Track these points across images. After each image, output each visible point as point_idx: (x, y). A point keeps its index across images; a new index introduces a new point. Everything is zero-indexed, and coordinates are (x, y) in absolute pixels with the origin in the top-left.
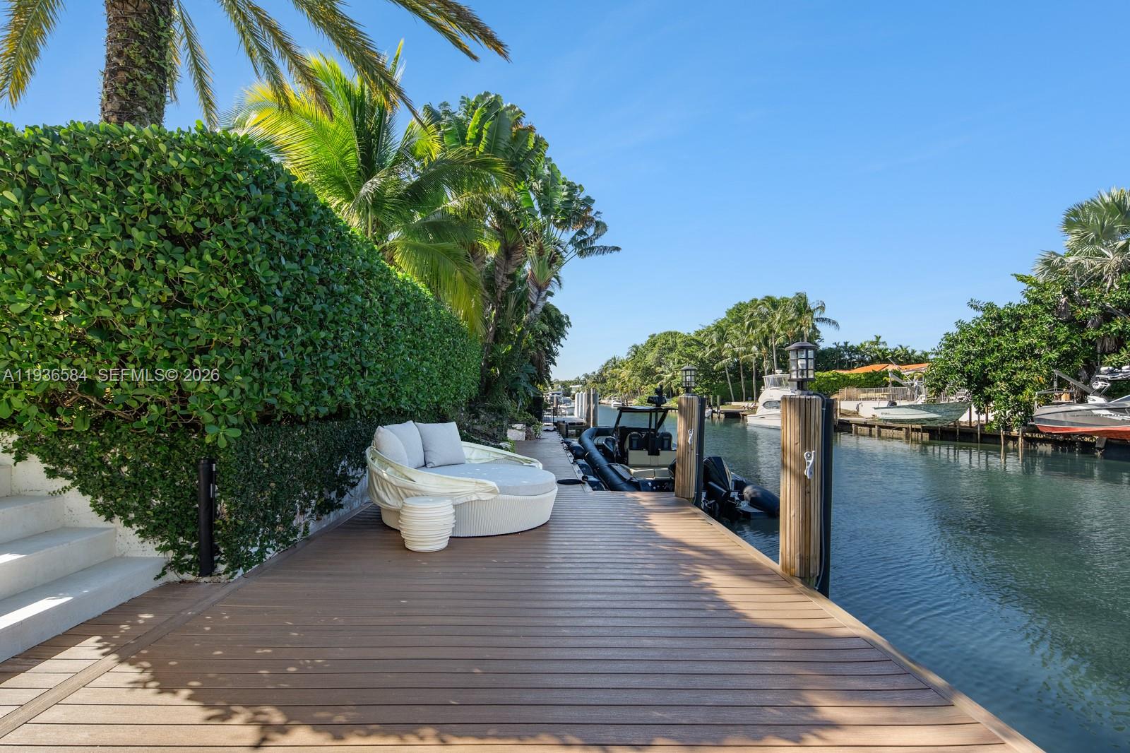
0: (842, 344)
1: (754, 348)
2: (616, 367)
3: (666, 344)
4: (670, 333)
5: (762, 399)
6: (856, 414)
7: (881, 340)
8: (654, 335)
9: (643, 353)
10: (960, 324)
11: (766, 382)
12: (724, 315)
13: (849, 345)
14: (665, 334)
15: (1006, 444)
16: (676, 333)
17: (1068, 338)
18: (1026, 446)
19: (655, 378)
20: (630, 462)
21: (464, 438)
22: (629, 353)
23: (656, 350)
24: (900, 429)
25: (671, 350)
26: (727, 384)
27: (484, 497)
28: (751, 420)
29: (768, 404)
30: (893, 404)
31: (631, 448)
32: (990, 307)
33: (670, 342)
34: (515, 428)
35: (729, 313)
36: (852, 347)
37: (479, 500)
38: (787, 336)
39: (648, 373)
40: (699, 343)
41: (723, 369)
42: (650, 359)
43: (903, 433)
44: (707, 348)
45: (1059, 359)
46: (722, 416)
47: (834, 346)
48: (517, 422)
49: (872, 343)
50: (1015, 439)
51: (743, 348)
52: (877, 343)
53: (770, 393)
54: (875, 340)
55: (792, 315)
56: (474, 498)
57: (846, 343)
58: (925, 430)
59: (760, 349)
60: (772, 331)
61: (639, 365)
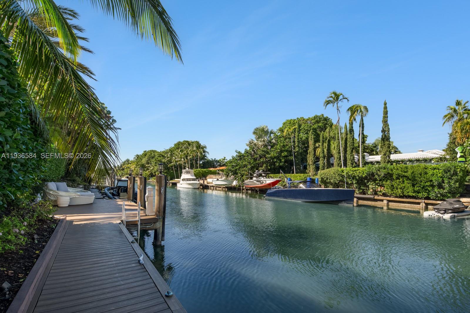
0: (214, 159)
1: (183, 159)
2: (129, 164)
3: (151, 155)
4: (153, 151)
5: (182, 178)
6: (212, 183)
7: (226, 159)
8: (146, 151)
9: (141, 158)
10: (233, 157)
11: (183, 172)
12: (173, 146)
13: (216, 160)
14: (150, 151)
15: (242, 191)
16: (155, 151)
17: (253, 162)
18: (246, 191)
19: (146, 169)
20: (121, 196)
21: (68, 187)
22: (134, 158)
23: (146, 157)
24: (220, 187)
25: (153, 158)
26: (173, 172)
27: (77, 196)
28: (178, 185)
29: (183, 180)
30: (218, 180)
31: (121, 192)
32: (239, 152)
33: (153, 154)
34: (80, 187)
35: (175, 145)
36: (217, 160)
37: (76, 197)
38: (193, 156)
39: (143, 167)
40: (163, 156)
41: (172, 166)
42: (144, 161)
43: (221, 188)
44: (166, 158)
45: (251, 168)
46: (171, 184)
47: (211, 160)
48: (80, 185)
49: (223, 159)
50: (244, 189)
51: (179, 159)
52: (224, 159)
53: (184, 176)
54: (224, 158)
55: (195, 149)
56: (74, 197)
57: (215, 159)
58: (226, 187)
59: (184, 160)
60: (188, 154)
61: (139, 163)
